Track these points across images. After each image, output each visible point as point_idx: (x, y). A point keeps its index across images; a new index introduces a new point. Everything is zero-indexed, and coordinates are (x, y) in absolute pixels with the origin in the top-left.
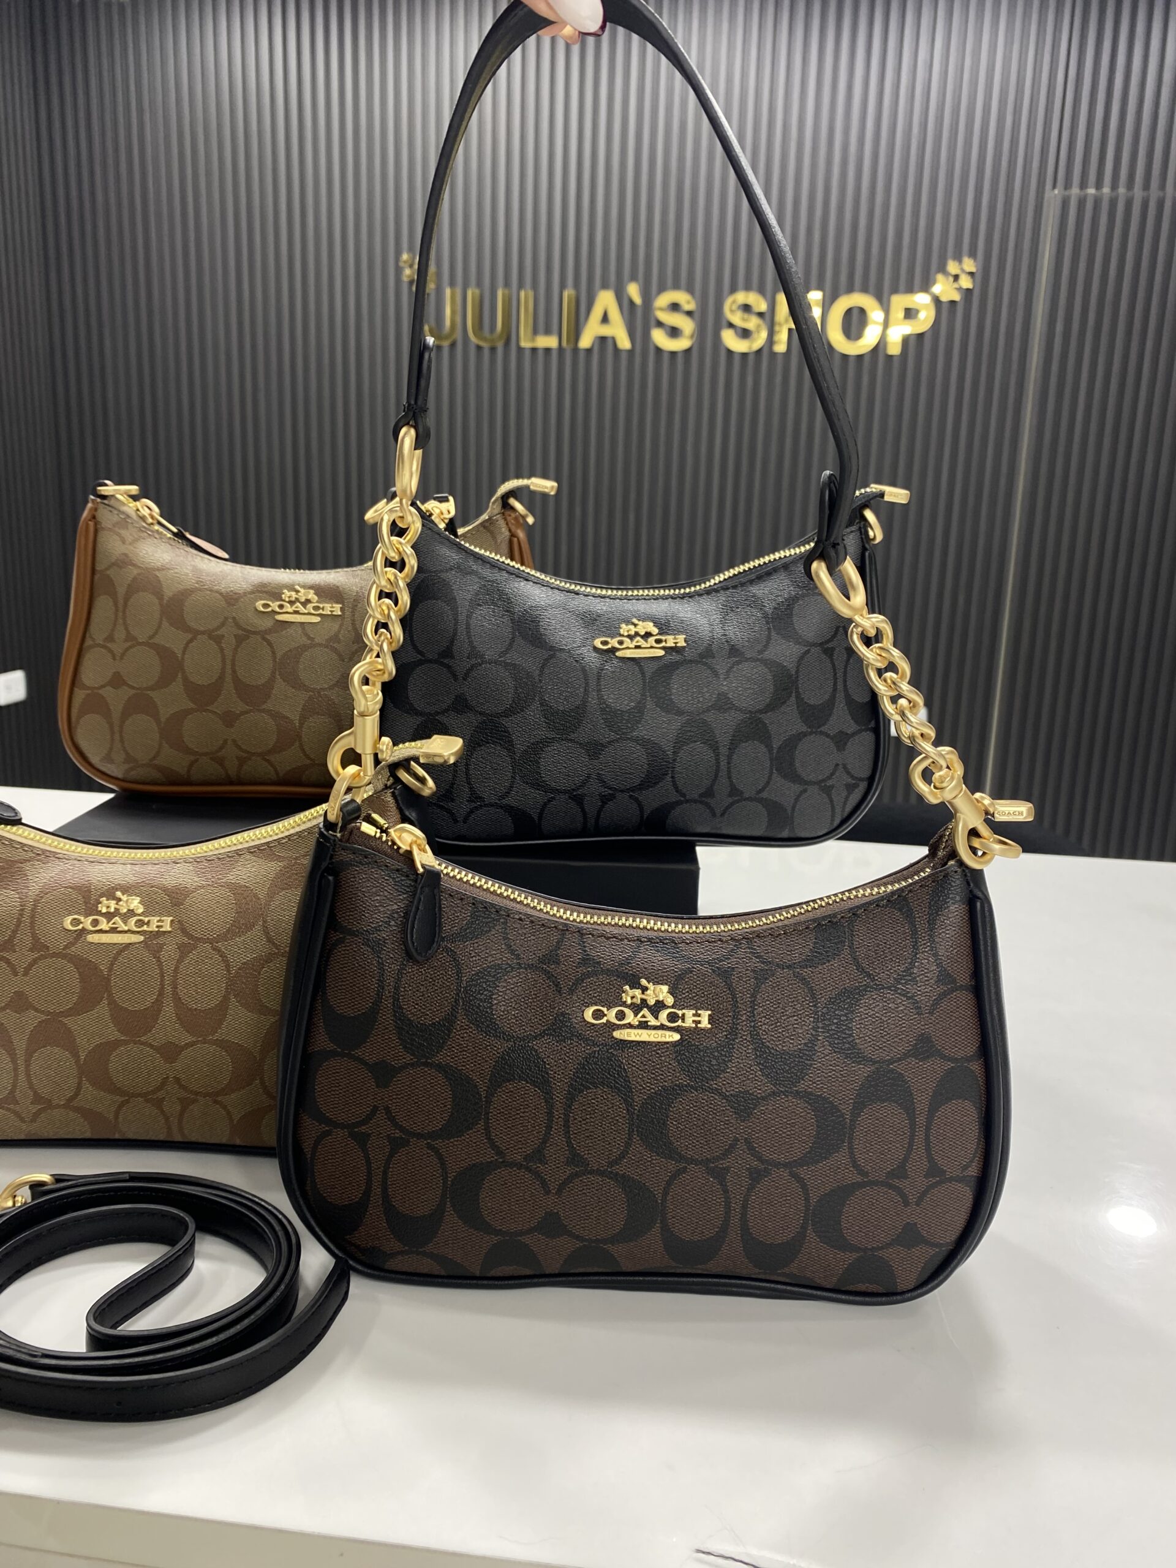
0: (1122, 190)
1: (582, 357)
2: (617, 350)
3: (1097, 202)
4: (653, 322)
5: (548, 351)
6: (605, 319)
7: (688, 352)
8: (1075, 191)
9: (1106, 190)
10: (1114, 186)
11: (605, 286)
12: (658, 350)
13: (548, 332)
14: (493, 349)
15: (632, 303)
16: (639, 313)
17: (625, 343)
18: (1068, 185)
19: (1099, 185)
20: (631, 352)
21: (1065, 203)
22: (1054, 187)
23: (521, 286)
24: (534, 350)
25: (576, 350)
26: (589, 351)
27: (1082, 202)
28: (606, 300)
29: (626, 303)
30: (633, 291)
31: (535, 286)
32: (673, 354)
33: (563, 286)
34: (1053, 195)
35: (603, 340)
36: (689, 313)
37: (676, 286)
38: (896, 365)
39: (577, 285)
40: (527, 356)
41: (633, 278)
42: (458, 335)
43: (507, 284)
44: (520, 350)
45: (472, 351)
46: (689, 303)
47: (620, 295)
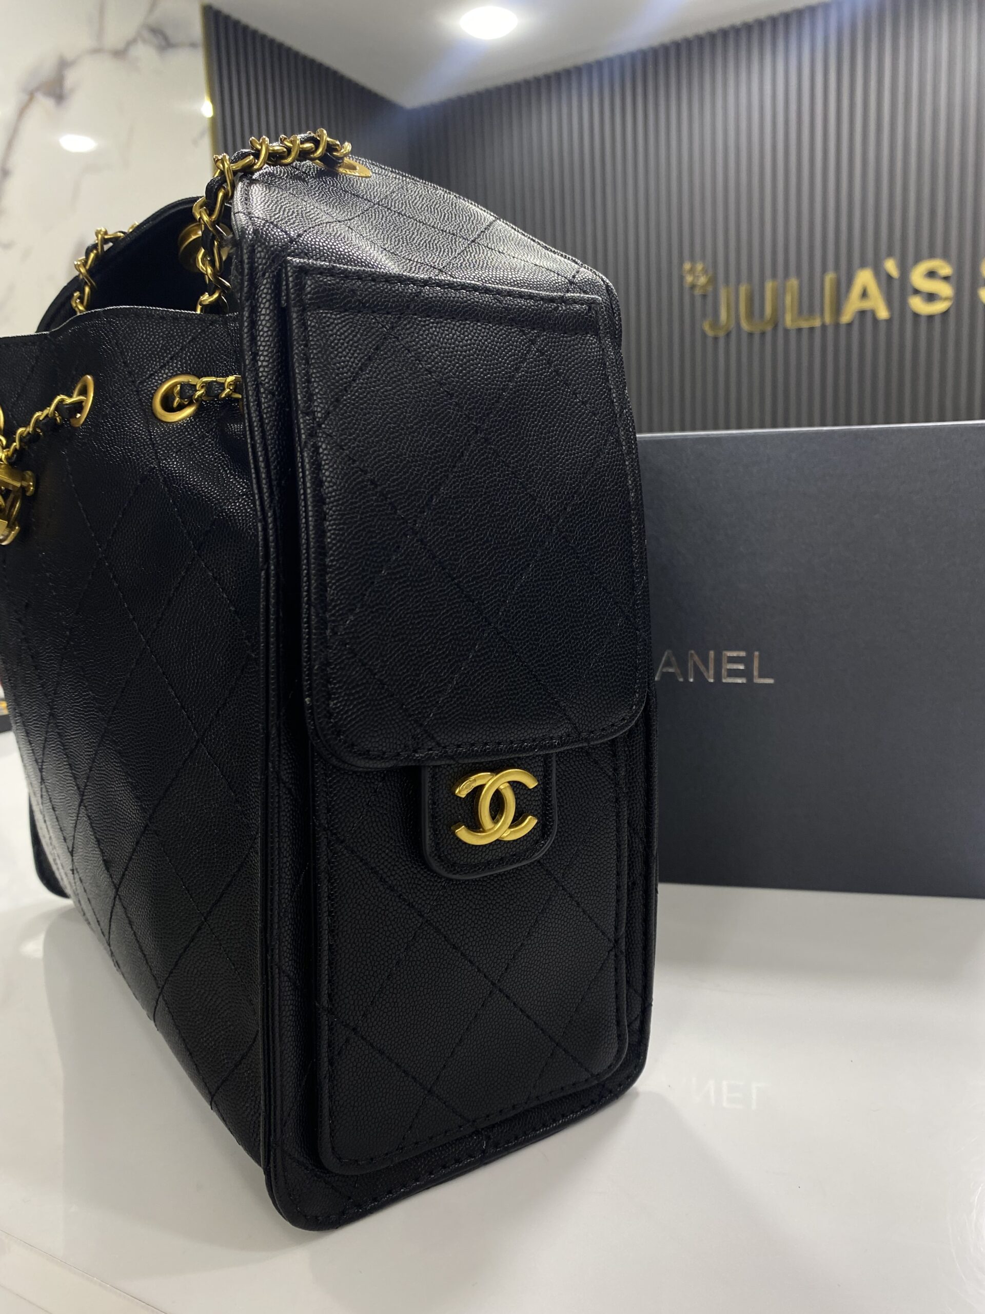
1: (843, 330)
2: (875, 321)
4: (910, 290)
5: (812, 329)
6: (864, 294)
7: (945, 314)
11: (863, 265)
12: (916, 316)
13: (811, 314)
14: (763, 334)
15: (889, 277)
16: (896, 286)
17: (883, 313)
20: (889, 322)
23: (786, 276)
24: (799, 330)
25: (837, 325)
26: (850, 325)
28: (865, 278)
29: (884, 278)
30: (891, 266)
31: (799, 274)
32: (931, 318)
33: (824, 271)
35: (862, 313)
36: (946, 279)
37: (932, 256)
39: (837, 268)
40: (793, 336)
41: (890, 254)
42: (733, 325)
43: (774, 277)
44: (786, 331)
45: (744, 338)
46: (946, 269)
47: (878, 271)
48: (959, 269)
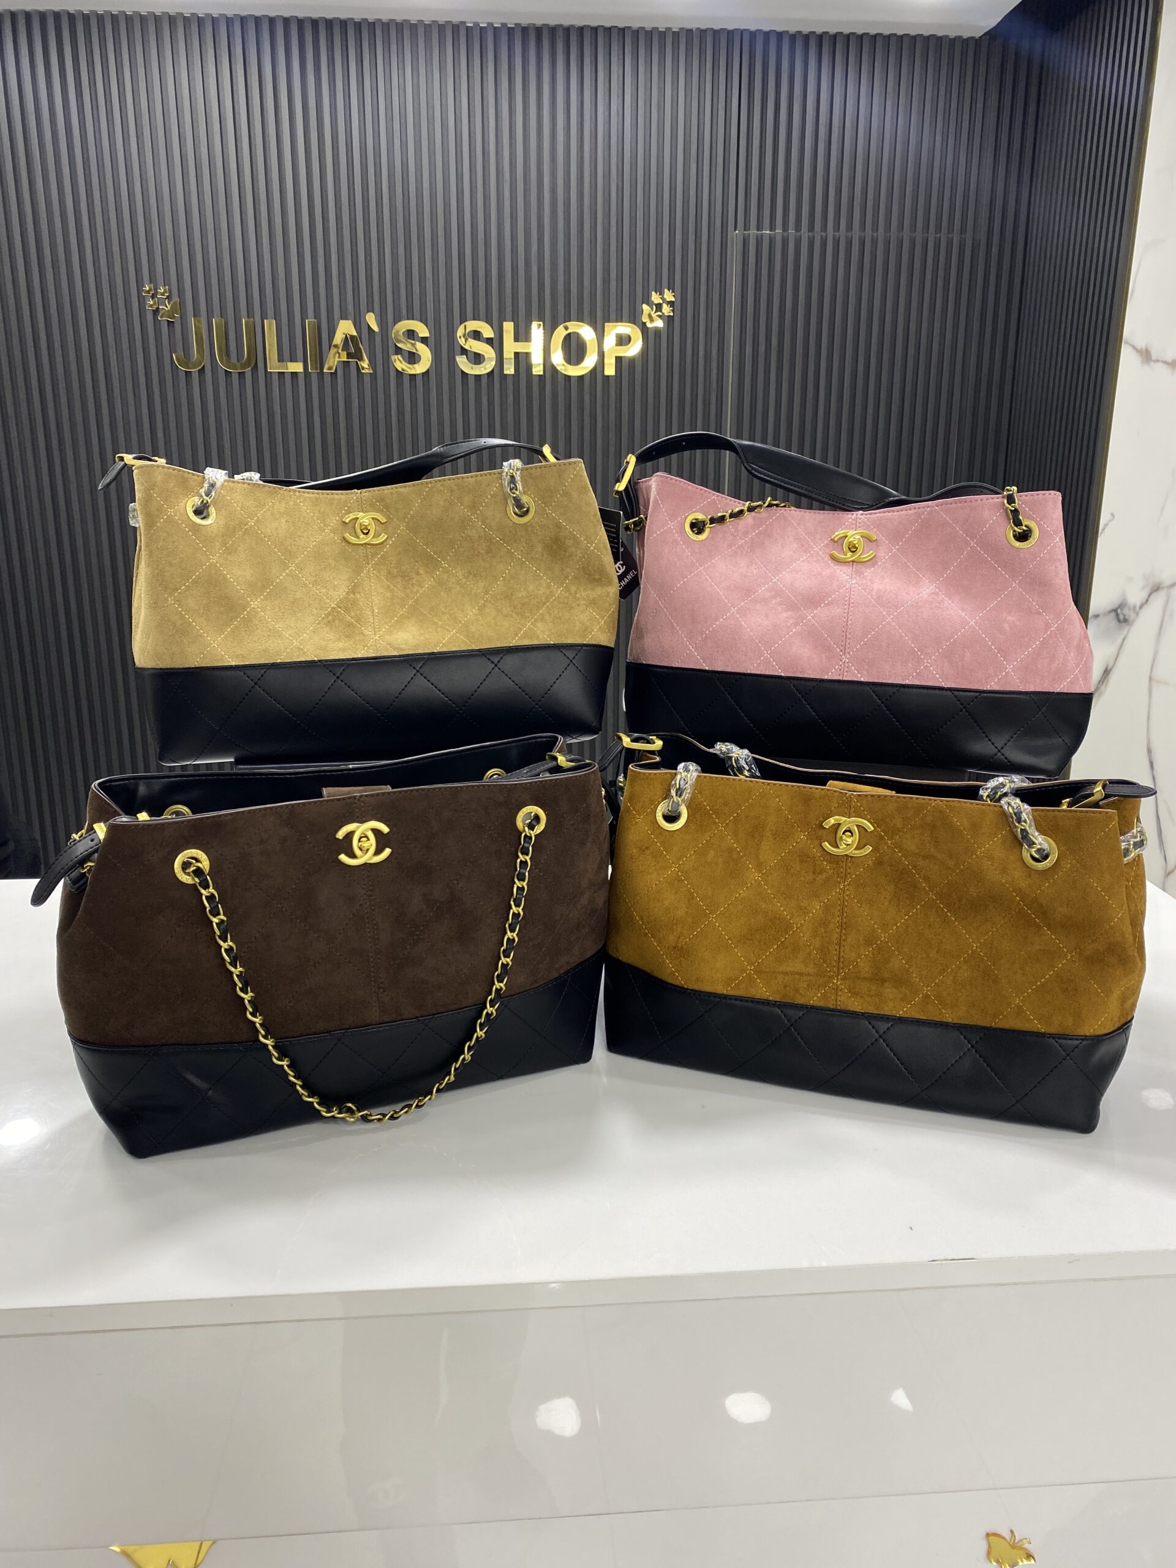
0: (791, 231)
1: (327, 380)
2: (360, 376)
3: (772, 240)
4: (392, 349)
7: (426, 374)
8: (753, 232)
9: (779, 231)
10: (785, 228)
11: (344, 317)
12: (399, 374)
13: (293, 359)
14: (241, 375)
15: (370, 330)
16: (378, 339)
17: (366, 367)
18: (746, 227)
19: (772, 228)
20: (373, 376)
21: (745, 241)
22: (735, 230)
23: (264, 317)
25: (321, 374)
27: (759, 241)
28: (345, 328)
29: (365, 331)
30: (371, 320)
31: (277, 317)
32: (413, 377)
33: (304, 316)
34: (735, 235)
35: (346, 364)
36: (424, 340)
37: (411, 317)
38: (612, 382)
39: (317, 315)
40: (275, 378)
41: (370, 309)
42: (206, 362)
43: (250, 314)
44: (268, 374)
45: (222, 377)
46: (423, 331)
47: (358, 323)
48: (436, 330)
